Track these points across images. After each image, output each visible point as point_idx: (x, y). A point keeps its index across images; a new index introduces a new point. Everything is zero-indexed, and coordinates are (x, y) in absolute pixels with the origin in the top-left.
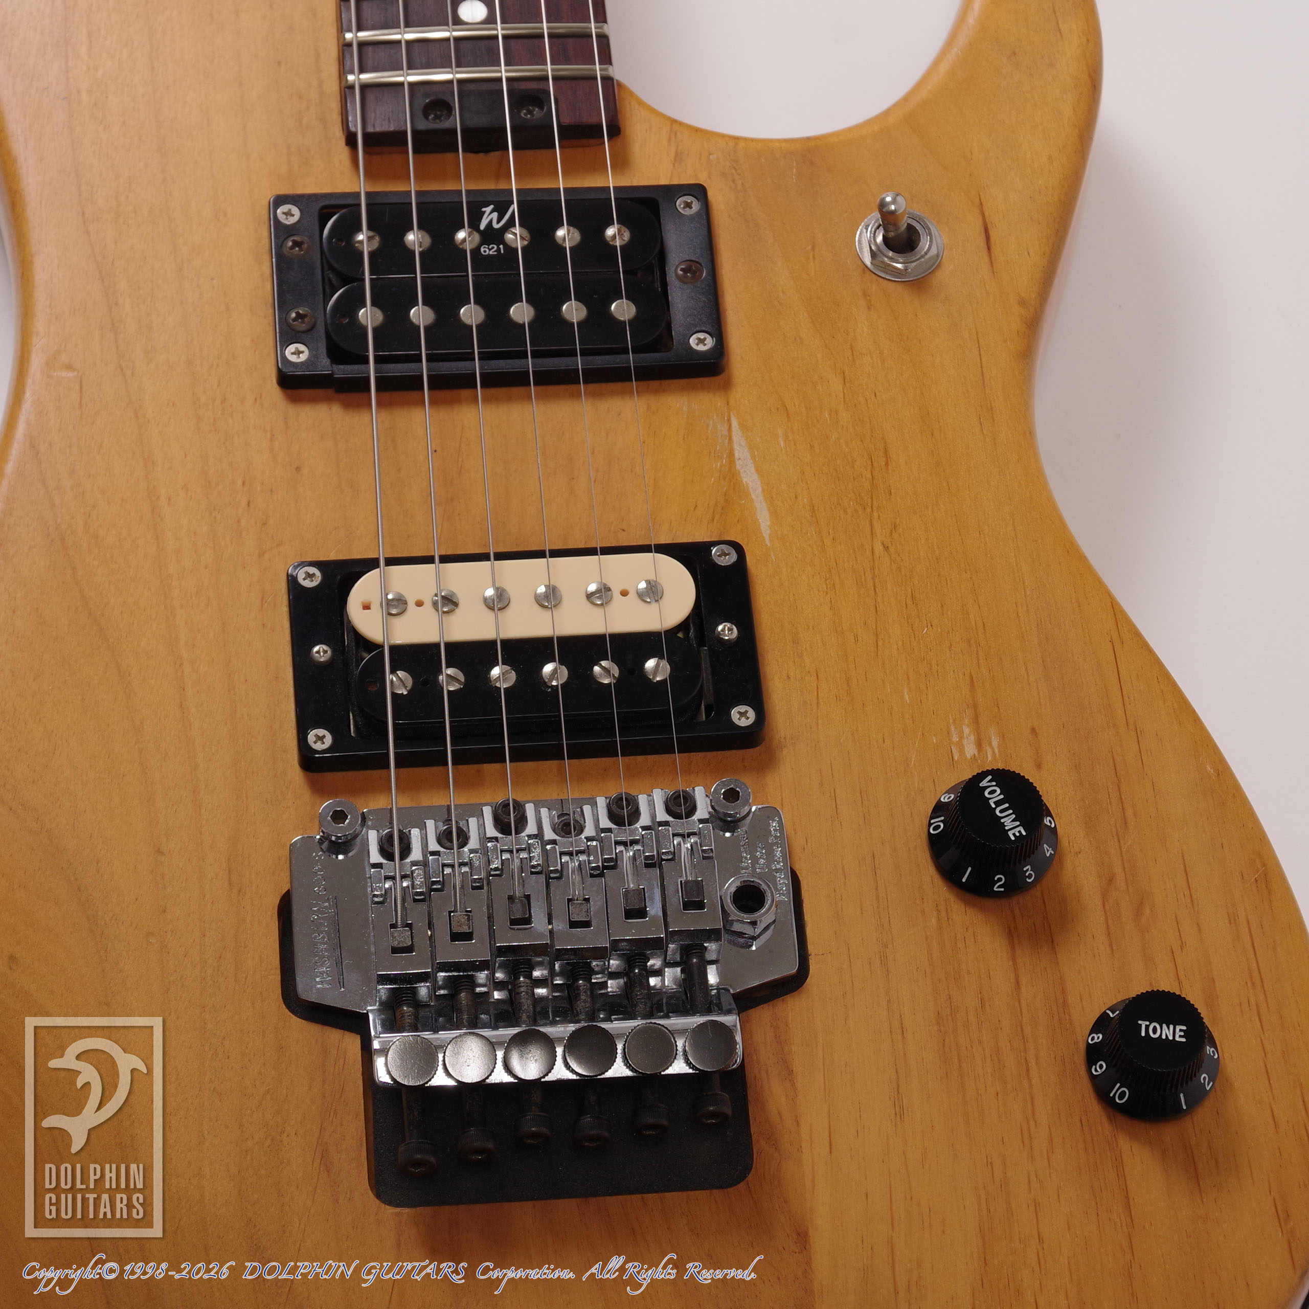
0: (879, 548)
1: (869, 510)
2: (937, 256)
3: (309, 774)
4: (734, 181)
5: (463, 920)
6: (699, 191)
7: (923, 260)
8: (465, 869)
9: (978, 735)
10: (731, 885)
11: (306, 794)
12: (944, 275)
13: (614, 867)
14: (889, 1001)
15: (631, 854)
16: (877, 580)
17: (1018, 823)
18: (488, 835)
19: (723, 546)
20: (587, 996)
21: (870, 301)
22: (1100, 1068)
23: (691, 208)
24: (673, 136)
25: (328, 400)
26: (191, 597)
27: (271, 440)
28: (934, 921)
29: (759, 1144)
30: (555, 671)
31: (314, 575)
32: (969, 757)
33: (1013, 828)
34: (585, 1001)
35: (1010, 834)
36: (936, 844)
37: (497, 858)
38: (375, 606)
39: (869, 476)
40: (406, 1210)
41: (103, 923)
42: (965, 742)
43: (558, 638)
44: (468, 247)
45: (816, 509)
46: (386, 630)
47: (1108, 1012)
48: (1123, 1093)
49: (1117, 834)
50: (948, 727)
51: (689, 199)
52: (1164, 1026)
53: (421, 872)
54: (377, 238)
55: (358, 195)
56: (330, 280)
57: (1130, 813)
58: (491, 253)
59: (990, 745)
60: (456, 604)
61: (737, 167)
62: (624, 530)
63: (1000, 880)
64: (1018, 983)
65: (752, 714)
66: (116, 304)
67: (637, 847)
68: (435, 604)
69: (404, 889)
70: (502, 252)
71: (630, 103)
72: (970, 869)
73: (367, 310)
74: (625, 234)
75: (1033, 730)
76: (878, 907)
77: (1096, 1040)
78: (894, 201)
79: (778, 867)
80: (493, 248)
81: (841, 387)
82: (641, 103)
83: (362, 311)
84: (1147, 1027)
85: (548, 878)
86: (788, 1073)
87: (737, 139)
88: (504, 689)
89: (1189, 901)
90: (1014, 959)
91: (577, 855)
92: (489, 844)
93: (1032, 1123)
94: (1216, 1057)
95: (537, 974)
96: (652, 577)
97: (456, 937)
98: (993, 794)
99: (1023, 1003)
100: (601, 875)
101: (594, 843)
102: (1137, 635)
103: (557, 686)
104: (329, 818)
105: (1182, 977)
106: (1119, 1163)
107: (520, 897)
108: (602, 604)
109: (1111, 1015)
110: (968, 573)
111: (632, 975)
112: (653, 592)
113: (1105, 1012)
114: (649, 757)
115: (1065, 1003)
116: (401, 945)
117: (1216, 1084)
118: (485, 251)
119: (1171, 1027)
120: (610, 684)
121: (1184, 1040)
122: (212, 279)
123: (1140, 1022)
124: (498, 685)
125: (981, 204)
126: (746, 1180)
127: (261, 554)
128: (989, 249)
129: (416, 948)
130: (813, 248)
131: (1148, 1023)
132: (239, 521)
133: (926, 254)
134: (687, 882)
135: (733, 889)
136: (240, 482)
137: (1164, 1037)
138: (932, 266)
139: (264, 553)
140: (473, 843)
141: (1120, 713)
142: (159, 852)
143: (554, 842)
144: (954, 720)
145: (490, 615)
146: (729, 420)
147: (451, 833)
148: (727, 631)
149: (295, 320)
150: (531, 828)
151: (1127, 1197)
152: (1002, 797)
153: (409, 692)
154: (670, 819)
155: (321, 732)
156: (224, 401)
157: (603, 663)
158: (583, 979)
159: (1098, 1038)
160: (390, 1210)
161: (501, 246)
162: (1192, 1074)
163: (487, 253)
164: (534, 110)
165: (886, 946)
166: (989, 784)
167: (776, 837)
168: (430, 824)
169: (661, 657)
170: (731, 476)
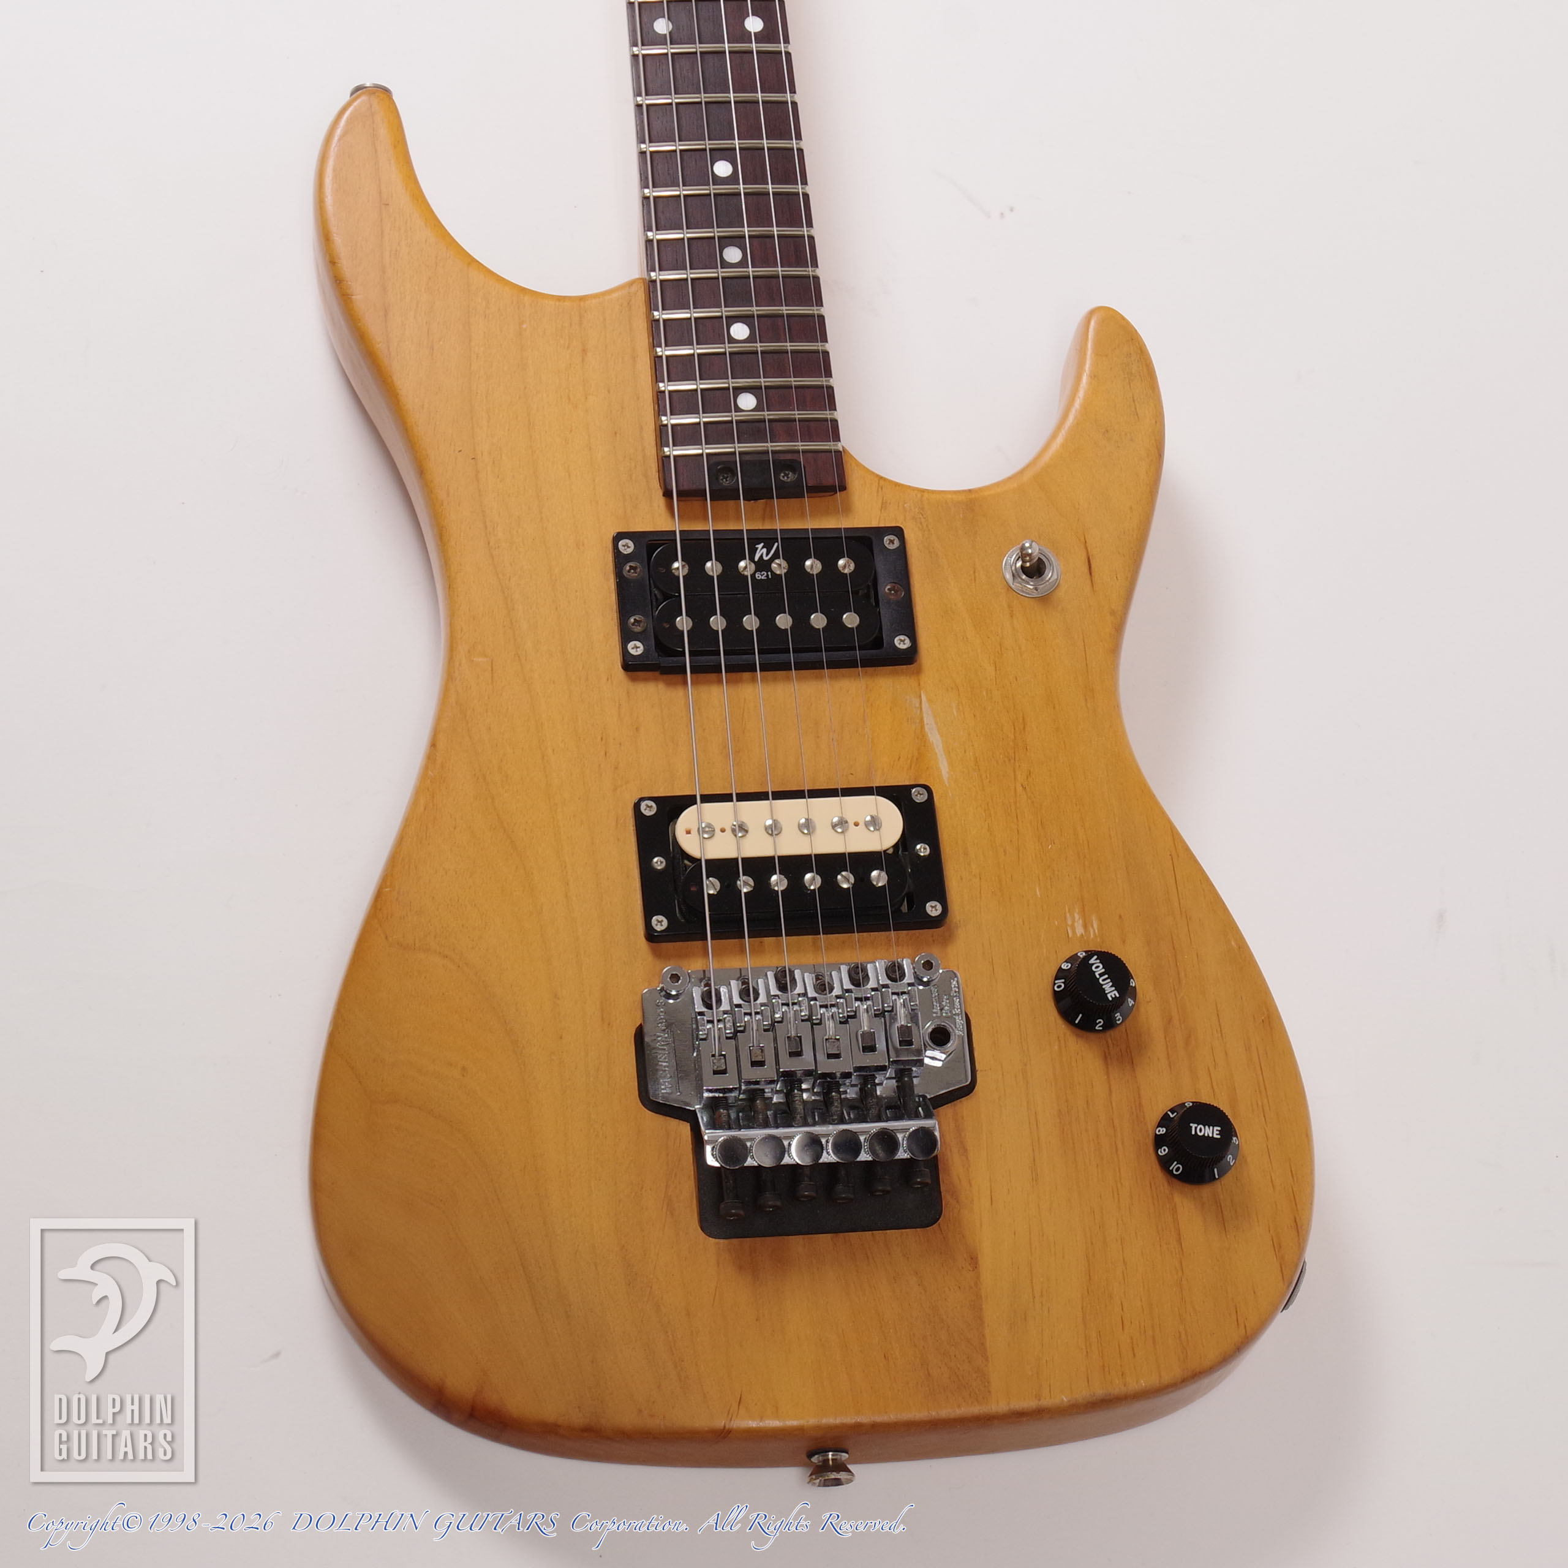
0: (1019, 789)
1: (1012, 761)
2: (1057, 579)
3: (651, 944)
4: (921, 523)
5: (758, 1052)
6: (898, 532)
7: (1047, 583)
8: (759, 1017)
9: (1085, 921)
10: (929, 1026)
11: (649, 957)
12: (1061, 593)
13: (854, 1017)
14: (1028, 1102)
15: (865, 1007)
16: (1018, 811)
17: (1114, 988)
18: (772, 993)
19: (919, 789)
20: (838, 1103)
21: (1012, 611)
22: (1164, 1151)
23: (893, 543)
24: (880, 489)
25: (656, 679)
26: (570, 819)
27: (619, 708)
28: (1056, 1047)
29: (946, 1198)
30: (813, 879)
31: (651, 807)
32: (1078, 935)
33: (1111, 992)
34: (836, 1107)
35: (1109, 996)
36: (1058, 997)
37: (779, 1010)
38: (694, 832)
39: (1012, 737)
40: (722, 1241)
41: (522, 1046)
42: (1076, 924)
43: (815, 855)
44: (748, 573)
45: (978, 759)
46: (702, 848)
47: (1169, 1113)
48: (1178, 1168)
49: (1174, 989)
50: (1065, 913)
51: (892, 537)
52: (1207, 1127)
53: (730, 1018)
54: (687, 566)
55: (675, 532)
56: (655, 595)
57: (1182, 974)
58: (763, 578)
59: (1092, 926)
60: (747, 831)
61: (923, 513)
62: (852, 774)
63: (1100, 1022)
64: (1110, 1090)
65: (939, 907)
66: (513, 609)
67: (869, 1003)
68: (733, 831)
69: (719, 1029)
70: (770, 577)
71: (851, 465)
72: (1081, 1015)
73: (683, 618)
74: (851, 565)
75: (1120, 917)
76: (1021, 1039)
77: (1161, 1132)
78: (1030, 547)
79: (957, 1012)
80: (764, 574)
81: (994, 673)
82: (859, 465)
83: (678, 619)
84: (1196, 1128)
85: (813, 1025)
86: (964, 1151)
87: (923, 491)
88: (782, 891)
89: (1220, 1035)
90: (1108, 1074)
91: (830, 1007)
92: (774, 1001)
93: (1119, 1185)
94: (1237, 1143)
95: (804, 1086)
96: (874, 813)
97: (754, 1064)
98: (1098, 968)
99: (1114, 1104)
100: (846, 1022)
101: (842, 1000)
102: (1187, 849)
103: (814, 890)
104: (669, 979)
105: (1215, 1087)
106: (1174, 1211)
107: (794, 1037)
108: (842, 832)
109: (1172, 1116)
110: (1078, 807)
111: (866, 1088)
112: (875, 823)
113: (1166, 1113)
114: (872, 933)
115: (1140, 1105)
116: (719, 1069)
117: (1237, 1161)
118: (758, 577)
119: (1211, 1128)
120: (849, 888)
121: (1219, 1137)
122: (576, 591)
123: (1191, 1125)
124: (776, 888)
125: (1086, 542)
126: (938, 1223)
127: (615, 789)
128: (1091, 574)
129: (728, 1071)
130: (974, 572)
131: (1196, 1125)
132: (600, 765)
133: (1050, 579)
134: (902, 1025)
135: (930, 1030)
136: (599, 738)
137: (1206, 1135)
138: (1054, 586)
139: (616, 789)
140: (762, 999)
141: (1176, 904)
142: (556, 996)
143: (815, 999)
144: (1069, 910)
145: (770, 839)
146: (920, 696)
147: (749, 990)
148: (923, 849)
149: (633, 624)
150: (799, 989)
151: (1179, 1235)
152: (1103, 970)
153: (718, 892)
154: (889, 982)
155: (660, 918)
156: (587, 679)
157: (844, 873)
158: (835, 1092)
159: (1163, 1131)
160: (712, 1240)
161: (769, 573)
162: (1223, 1157)
163: (760, 578)
164: (789, 474)
165: (1026, 1065)
166: (1095, 962)
167: (956, 992)
168: (733, 983)
169: (882, 870)
170: (921, 737)
